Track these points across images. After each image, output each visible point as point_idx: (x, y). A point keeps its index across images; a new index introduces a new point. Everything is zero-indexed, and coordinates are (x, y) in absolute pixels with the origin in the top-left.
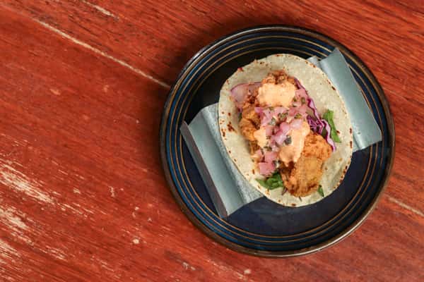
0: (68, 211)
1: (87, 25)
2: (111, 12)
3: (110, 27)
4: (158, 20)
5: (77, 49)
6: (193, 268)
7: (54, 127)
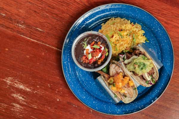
0: (36, 93)
1: (35, 35)
2: (42, 30)
3: (42, 34)
4: (57, 31)
5: (33, 42)
6: (76, 106)
7: (29, 68)
